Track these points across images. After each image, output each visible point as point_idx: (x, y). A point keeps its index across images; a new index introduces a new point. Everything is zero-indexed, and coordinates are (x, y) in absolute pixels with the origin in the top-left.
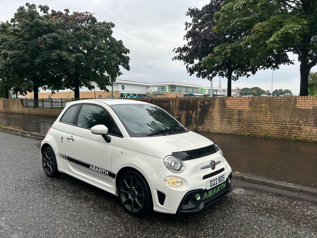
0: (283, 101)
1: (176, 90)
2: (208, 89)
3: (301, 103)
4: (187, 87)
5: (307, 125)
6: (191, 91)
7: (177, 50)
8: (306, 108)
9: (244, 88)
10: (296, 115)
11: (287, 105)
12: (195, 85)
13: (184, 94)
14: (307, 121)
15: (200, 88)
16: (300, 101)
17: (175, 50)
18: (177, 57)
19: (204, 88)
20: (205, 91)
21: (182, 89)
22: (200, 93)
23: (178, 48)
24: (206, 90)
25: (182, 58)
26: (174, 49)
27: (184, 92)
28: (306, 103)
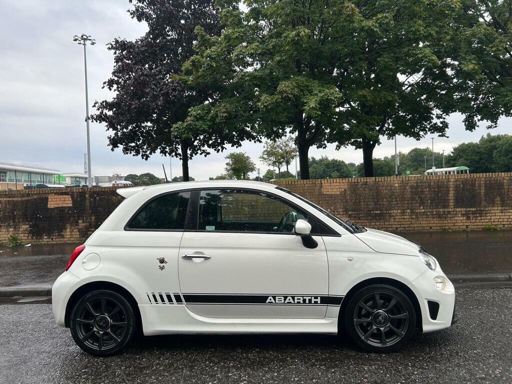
0: (306, 185)
1: (8, 178)
2: (71, 177)
3: (328, 187)
4: (30, 173)
5: (336, 213)
6: (39, 180)
7: (100, 104)
8: (333, 193)
9: (130, 175)
10: (323, 202)
11: (312, 191)
12: (46, 169)
13: (25, 185)
14: (335, 209)
15: (56, 174)
16: (326, 184)
17: (97, 105)
18: (95, 117)
19: (64, 175)
20: (65, 178)
21: (19, 176)
22: (57, 184)
23: (103, 102)
24: (67, 179)
25: (104, 120)
26: (96, 103)
27: (25, 181)
28: (332, 187)
